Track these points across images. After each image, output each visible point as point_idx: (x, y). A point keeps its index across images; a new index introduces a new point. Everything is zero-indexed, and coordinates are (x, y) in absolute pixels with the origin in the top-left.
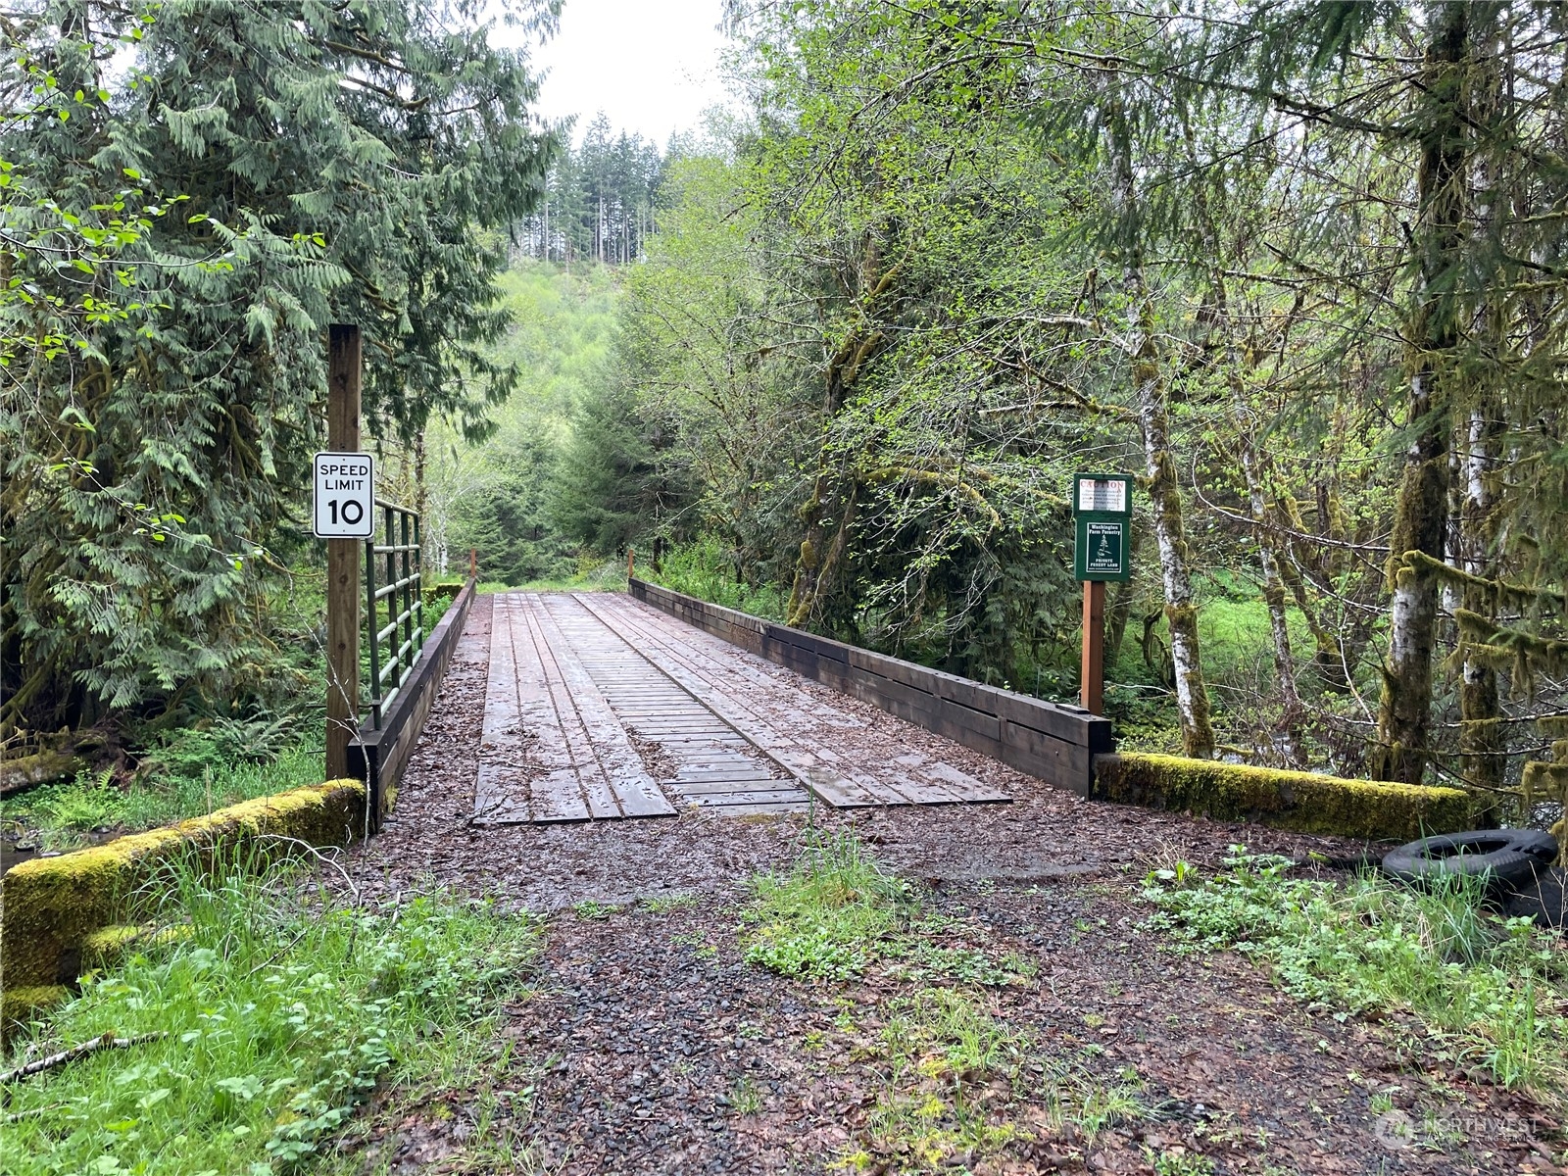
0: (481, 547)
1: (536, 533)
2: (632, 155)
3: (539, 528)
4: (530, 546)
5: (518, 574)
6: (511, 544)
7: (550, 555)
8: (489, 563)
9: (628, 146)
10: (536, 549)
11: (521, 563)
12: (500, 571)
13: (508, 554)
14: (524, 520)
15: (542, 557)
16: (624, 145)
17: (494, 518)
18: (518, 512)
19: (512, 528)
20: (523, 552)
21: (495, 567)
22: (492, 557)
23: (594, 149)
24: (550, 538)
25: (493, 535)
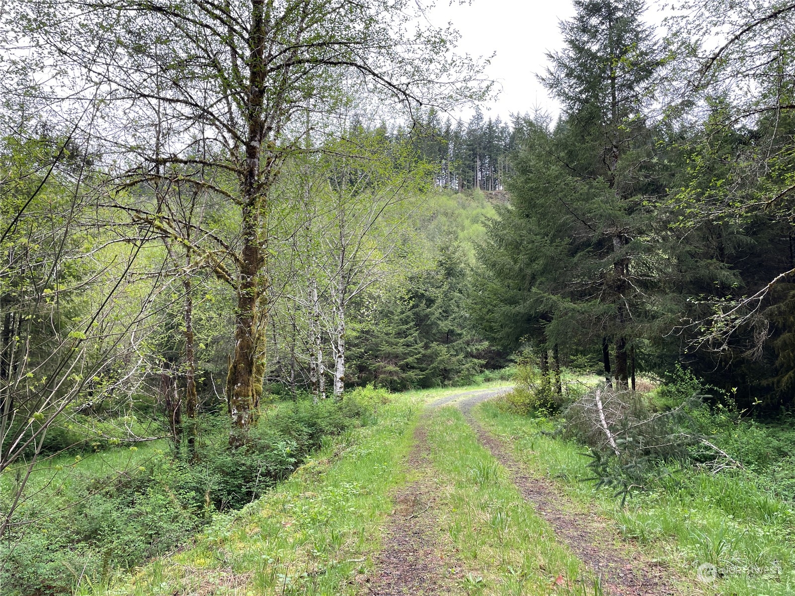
0: (400, 350)
1: (448, 337)
2: (495, 131)
3: (451, 332)
4: (443, 349)
5: (433, 375)
6: (426, 347)
7: (461, 356)
8: (407, 364)
9: (492, 127)
10: (448, 352)
11: (435, 364)
12: (418, 371)
13: (424, 355)
14: (438, 325)
15: (454, 359)
16: (490, 126)
17: (412, 324)
18: (433, 318)
19: (427, 333)
20: (437, 354)
21: (413, 368)
22: (410, 359)
23: (475, 130)
24: (460, 342)
25: (410, 339)
